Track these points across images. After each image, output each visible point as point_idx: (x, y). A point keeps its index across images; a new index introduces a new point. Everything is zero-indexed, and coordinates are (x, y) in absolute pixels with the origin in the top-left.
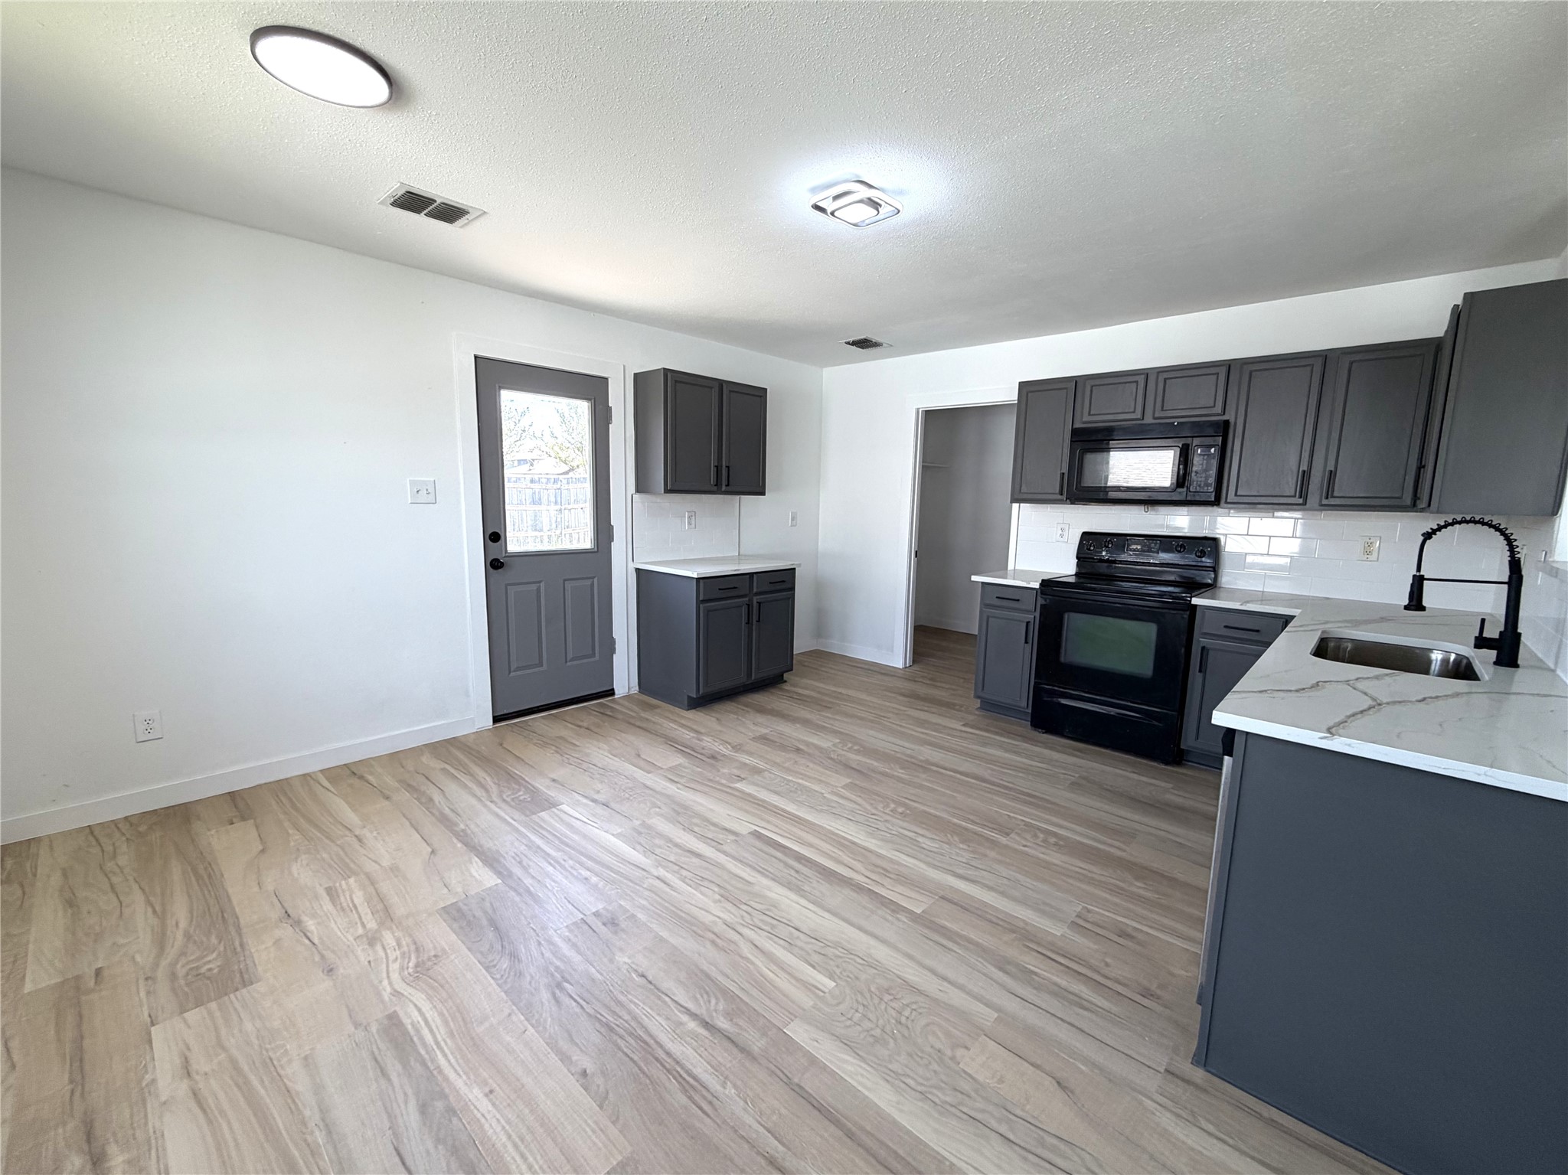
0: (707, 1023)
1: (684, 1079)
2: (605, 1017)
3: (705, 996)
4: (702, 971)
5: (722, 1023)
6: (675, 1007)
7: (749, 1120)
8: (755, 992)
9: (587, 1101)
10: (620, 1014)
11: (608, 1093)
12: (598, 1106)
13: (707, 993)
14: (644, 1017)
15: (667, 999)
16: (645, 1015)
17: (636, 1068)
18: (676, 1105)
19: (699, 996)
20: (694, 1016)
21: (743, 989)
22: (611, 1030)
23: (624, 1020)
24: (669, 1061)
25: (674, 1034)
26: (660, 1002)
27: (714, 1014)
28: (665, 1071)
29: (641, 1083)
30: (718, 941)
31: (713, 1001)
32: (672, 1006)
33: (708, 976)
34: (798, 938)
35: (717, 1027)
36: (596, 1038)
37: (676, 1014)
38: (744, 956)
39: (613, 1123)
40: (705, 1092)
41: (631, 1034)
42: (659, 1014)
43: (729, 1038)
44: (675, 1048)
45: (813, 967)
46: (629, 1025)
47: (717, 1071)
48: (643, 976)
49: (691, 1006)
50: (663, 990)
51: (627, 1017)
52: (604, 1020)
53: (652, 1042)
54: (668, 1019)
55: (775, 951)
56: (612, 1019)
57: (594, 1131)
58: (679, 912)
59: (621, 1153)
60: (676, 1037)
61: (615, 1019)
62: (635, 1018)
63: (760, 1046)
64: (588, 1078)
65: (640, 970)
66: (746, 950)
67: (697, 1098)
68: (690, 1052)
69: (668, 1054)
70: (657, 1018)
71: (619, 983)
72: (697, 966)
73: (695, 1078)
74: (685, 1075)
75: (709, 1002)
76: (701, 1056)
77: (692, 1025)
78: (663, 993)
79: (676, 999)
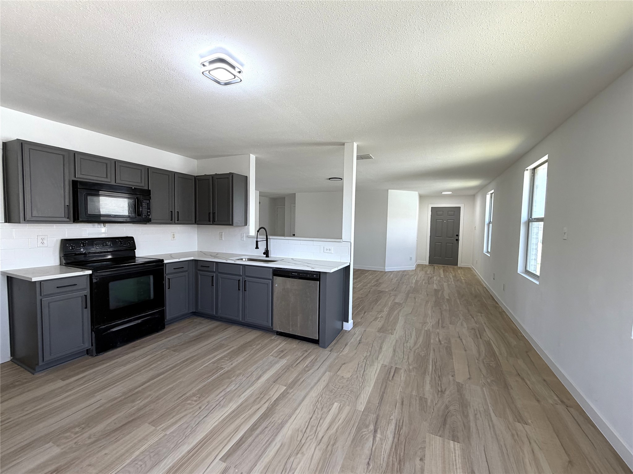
0: (375, 431)
1: (398, 429)
2: (397, 467)
3: (364, 436)
4: (352, 442)
5: (372, 427)
6: (375, 443)
7: (396, 411)
8: (352, 422)
9: (427, 453)
10: (392, 461)
11: (420, 448)
12: (425, 448)
13: (362, 436)
14: (387, 452)
15: (373, 449)
16: (385, 452)
17: (406, 444)
18: (407, 428)
19: (365, 438)
20: (375, 437)
21: (353, 426)
22: (400, 461)
23: (393, 458)
24: (396, 436)
25: (386, 439)
26: (377, 450)
27: (370, 430)
28: (400, 436)
29: (409, 440)
30: (331, 443)
31: (364, 433)
32: (375, 445)
33: (354, 439)
34: (316, 417)
35: (374, 428)
36: (407, 465)
37: (378, 442)
38: (336, 431)
39: (425, 441)
40: (398, 423)
41: (396, 453)
42: (382, 448)
43: (376, 423)
44: (390, 436)
45: (330, 410)
46: (393, 455)
47: (389, 422)
48: (368, 463)
49: (371, 439)
50: (370, 452)
51: (391, 458)
52: (398, 466)
53: (394, 444)
54: (382, 444)
55: (328, 422)
56: (396, 464)
57: (432, 445)
58: (319, 469)
59: (430, 436)
60: (386, 438)
61: (395, 462)
62: (389, 455)
63: (372, 415)
64: (421, 457)
65: (366, 467)
66: (332, 431)
67: (401, 424)
68: (389, 432)
69: (394, 438)
70: (384, 448)
71: (378, 471)
72: (350, 446)
73: (396, 427)
74: (397, 430)
75: (365, 434)
76: (388, 429)
77: (379, 435)
78: (372, 451)
79: (371, 445)
